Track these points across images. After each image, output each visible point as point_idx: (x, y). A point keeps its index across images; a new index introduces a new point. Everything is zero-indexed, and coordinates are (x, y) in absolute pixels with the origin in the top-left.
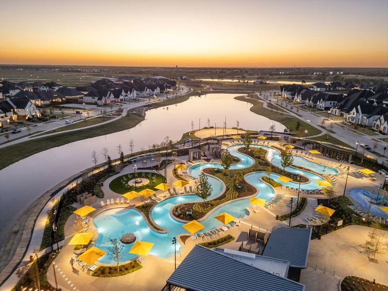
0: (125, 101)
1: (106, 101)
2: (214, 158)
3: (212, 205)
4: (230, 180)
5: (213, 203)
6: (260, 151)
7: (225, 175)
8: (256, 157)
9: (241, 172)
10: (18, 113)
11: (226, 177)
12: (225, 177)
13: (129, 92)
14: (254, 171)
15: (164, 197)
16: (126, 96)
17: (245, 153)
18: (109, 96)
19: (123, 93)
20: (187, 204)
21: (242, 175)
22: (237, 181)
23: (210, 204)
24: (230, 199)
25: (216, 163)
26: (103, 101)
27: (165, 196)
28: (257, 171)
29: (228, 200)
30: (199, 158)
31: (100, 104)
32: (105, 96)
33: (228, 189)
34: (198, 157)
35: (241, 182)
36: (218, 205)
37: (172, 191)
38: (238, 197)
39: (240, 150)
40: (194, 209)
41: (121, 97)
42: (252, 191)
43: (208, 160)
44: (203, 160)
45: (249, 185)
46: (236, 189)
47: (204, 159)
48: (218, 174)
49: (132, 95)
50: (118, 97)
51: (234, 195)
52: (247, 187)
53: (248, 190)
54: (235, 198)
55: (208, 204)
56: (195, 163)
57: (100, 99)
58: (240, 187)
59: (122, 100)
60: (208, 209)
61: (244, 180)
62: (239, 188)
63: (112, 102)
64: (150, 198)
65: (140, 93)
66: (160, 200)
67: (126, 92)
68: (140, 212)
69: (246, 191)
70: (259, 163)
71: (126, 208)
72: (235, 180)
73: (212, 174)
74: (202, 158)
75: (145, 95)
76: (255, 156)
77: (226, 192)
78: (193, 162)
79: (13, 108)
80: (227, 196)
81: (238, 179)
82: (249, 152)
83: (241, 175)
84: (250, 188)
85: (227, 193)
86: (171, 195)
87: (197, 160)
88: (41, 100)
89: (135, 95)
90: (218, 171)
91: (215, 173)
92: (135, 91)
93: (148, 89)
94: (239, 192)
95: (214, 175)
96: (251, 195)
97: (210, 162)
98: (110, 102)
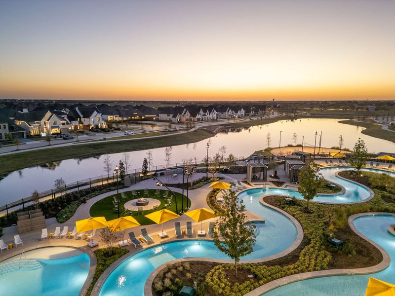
0: (202, 120)
1: (180, 119)
2: (291, 182)
3: (256, 276)
4: (315, 222)
5: (263, 270)
6: (384, 178)
7: (307, 211)
8: (377, 187)
9: (343, 209)
10: (84, 122)
11: (307, 215)
12: (305, 215)
13: (208, 112)
14: (372, 210)
15: (163, 238)
16: (205, 115)
17: (353, 179)
18: (185, 114)
19: (201, 112)
20: (198, 263)
21: (345, 215)
22: (332, 227)
23: (254, 273)
24: (307, 269)
25: (292, 189)
26: (178, 118)
27: (166, 237)
28: (378, 211)
29: (302, 271)
30: (265, 180)
31: (174, 122)
32: (180, 114)
33: (306, 242)
34: (262, 178)
35: (339, 229)
36: (273, 279)
37: (183, 228)
38: (331, 266)
39: (342, 175)
40: (208, 279)
41: (198, 116)
42: (368, 254)
43: (279, 184)
44: (270, 183)
45: (361, 239)
46: (328, 243)
47: (273, 182)
48: (291, 208)
49: (211, 115)
50: (195, 116)
51: (320, 258)
52: (356, 244)
53: (359, 252)
54: (322, 268)
55: (249, 271)
56: (254, 186)
57: (175, 116)
58: (337, 241)
59: (199, 119)
60: (242, 287)
61: (348, 227)
62: (334, 244)
63: (187, 120)
64: (132, 235)
65: (221, 114)
66: (149, 243)
67: (205, 112)
68: (92, 265)
69: (354, 252)
70: (383, 197)
71: (79, 249)
72: (327, 224)
73: (279, 206)
74: (269, 179)
75: (227, 116)
76: (374, 184)
77: (300, 248)
78: (251, 183)
79: (80, 118)
80: (301, 258)
81: (334, 224)
82: (361, 178)
83: (341, 216)
84: (363, 246)
85: (303, 252)
86: (178, 237)
87: (260, 182)
88: (120, 117)
89: (215, 116)
90: (293, 203)
91: (286, 206)
92: (215, 111)
93: (230, 111)
94: (334, 253)
95: (283, 208)
96: (367, 265)
97: (283, 187)
98: (185, 120)
